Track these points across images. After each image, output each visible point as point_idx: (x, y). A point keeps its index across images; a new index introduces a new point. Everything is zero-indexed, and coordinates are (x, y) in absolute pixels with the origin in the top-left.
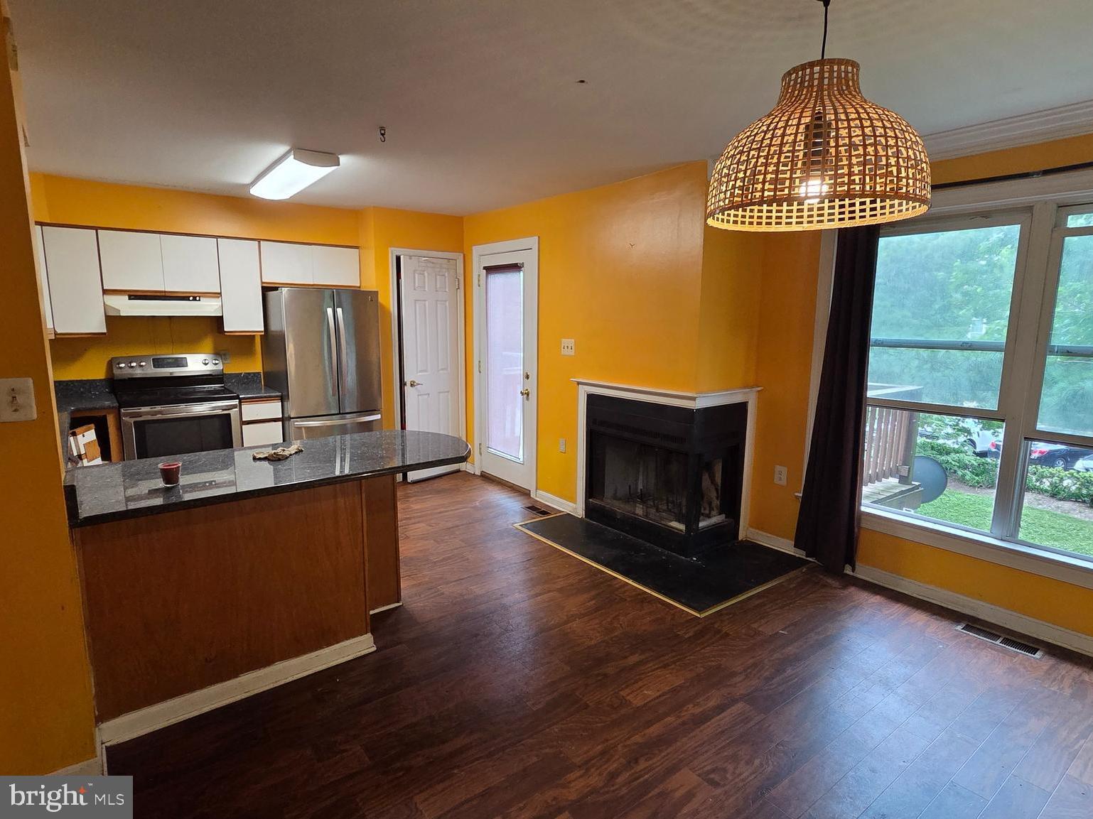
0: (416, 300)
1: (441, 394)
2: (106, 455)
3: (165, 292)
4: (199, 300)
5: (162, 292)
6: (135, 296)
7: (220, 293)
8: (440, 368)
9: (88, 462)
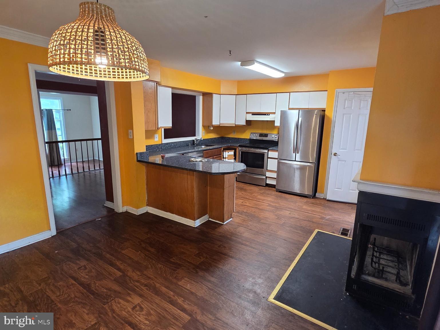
0: (344, 114)
1: (354, 163)
2: (235, 159)
3: (260, 112)
4: (269, 115)
5: (259, 112)
6: (254, 114)
7: (275, 113)
8: (356, 149)
9: (228, 160)
